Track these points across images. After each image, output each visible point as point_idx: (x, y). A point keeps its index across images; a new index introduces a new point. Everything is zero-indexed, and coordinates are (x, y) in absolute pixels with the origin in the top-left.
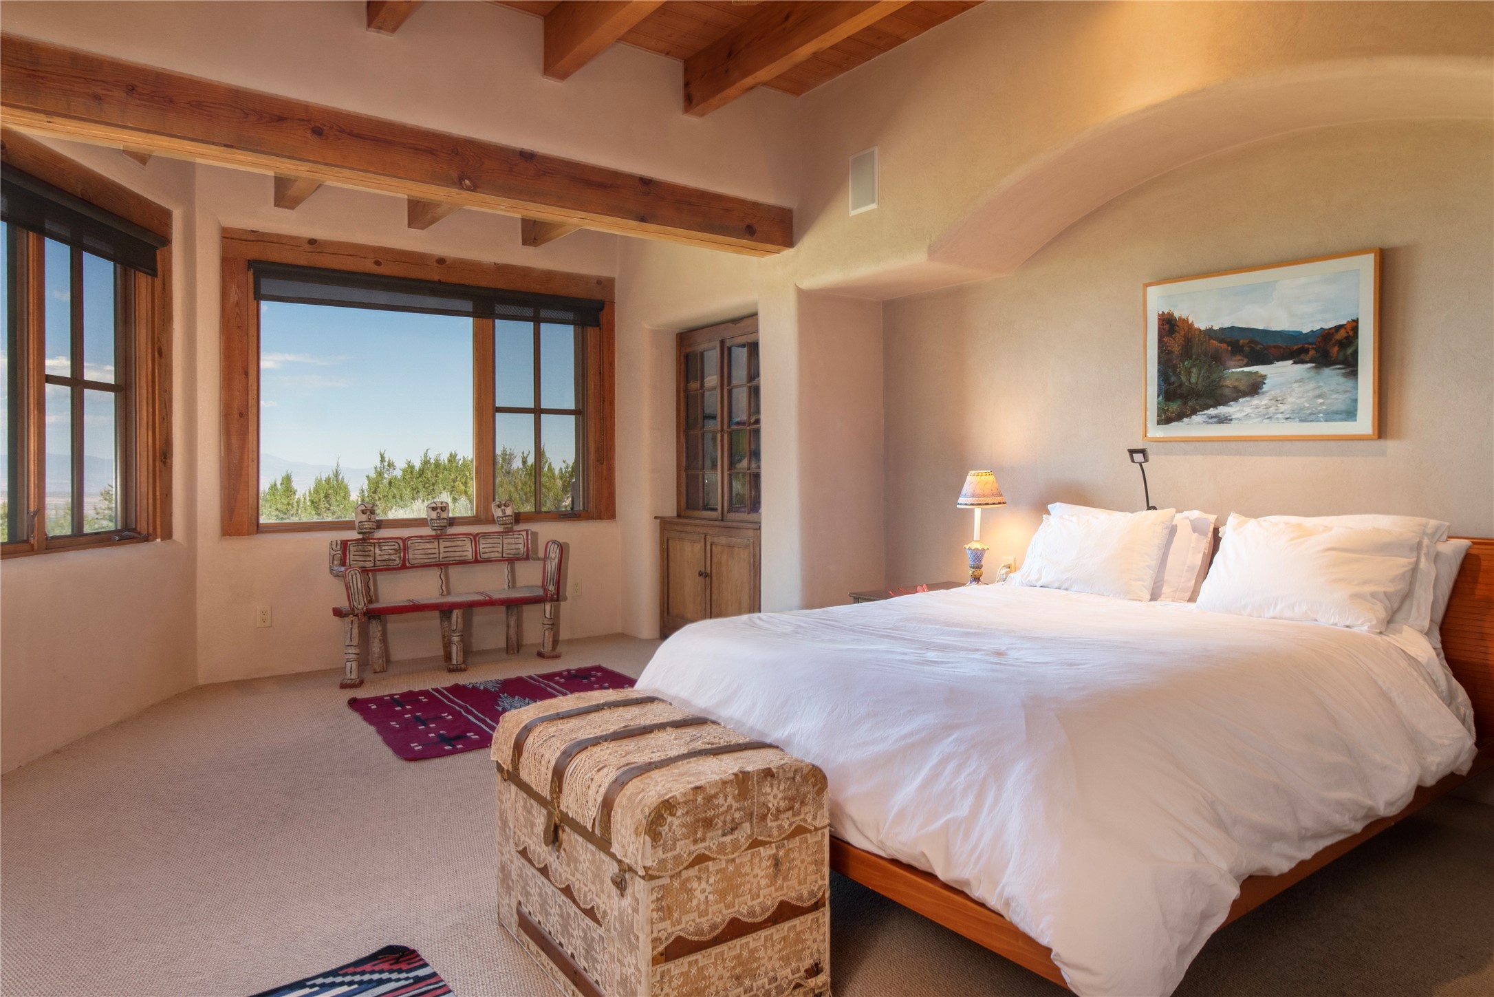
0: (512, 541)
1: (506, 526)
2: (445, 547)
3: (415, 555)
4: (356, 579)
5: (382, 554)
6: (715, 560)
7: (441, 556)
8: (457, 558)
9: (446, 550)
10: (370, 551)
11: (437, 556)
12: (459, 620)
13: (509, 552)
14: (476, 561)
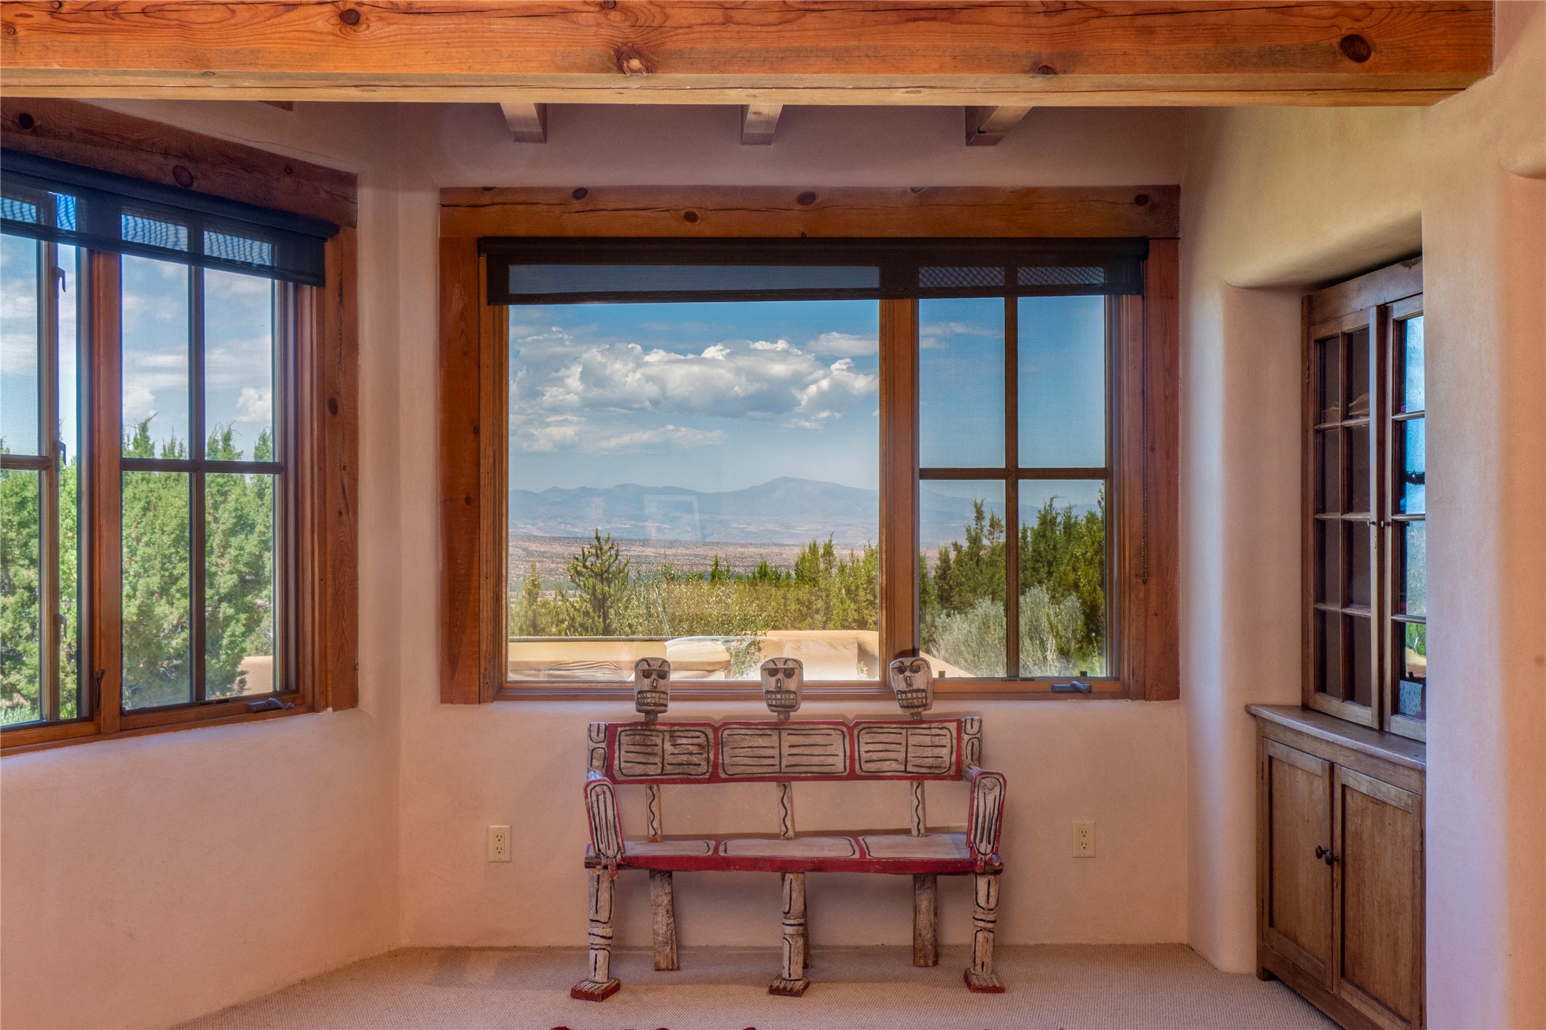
0: (927, 740)
1: (913, 711)
2: (791, 746)
3: (735, 756)
4: (605, 801)
5: (676, 752)
6: (1349, 825)
7: (784, 763)
8: (816, 769)
9: (794, 751)
10: (656, 745)
11: (776, 761)
12: (794, 895)
13: (919, 761)
14: (852, 776)
